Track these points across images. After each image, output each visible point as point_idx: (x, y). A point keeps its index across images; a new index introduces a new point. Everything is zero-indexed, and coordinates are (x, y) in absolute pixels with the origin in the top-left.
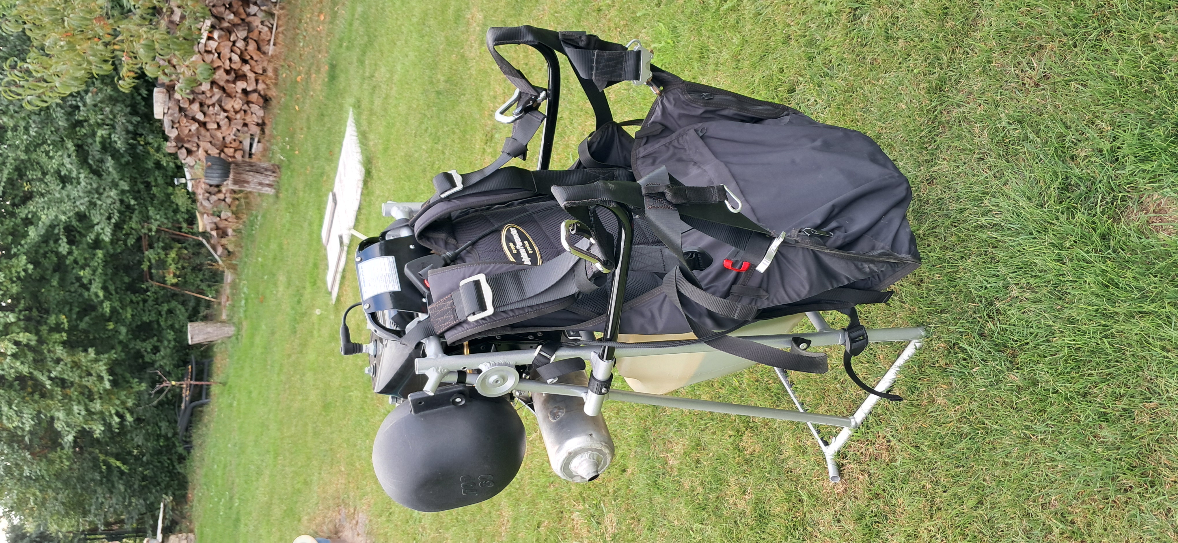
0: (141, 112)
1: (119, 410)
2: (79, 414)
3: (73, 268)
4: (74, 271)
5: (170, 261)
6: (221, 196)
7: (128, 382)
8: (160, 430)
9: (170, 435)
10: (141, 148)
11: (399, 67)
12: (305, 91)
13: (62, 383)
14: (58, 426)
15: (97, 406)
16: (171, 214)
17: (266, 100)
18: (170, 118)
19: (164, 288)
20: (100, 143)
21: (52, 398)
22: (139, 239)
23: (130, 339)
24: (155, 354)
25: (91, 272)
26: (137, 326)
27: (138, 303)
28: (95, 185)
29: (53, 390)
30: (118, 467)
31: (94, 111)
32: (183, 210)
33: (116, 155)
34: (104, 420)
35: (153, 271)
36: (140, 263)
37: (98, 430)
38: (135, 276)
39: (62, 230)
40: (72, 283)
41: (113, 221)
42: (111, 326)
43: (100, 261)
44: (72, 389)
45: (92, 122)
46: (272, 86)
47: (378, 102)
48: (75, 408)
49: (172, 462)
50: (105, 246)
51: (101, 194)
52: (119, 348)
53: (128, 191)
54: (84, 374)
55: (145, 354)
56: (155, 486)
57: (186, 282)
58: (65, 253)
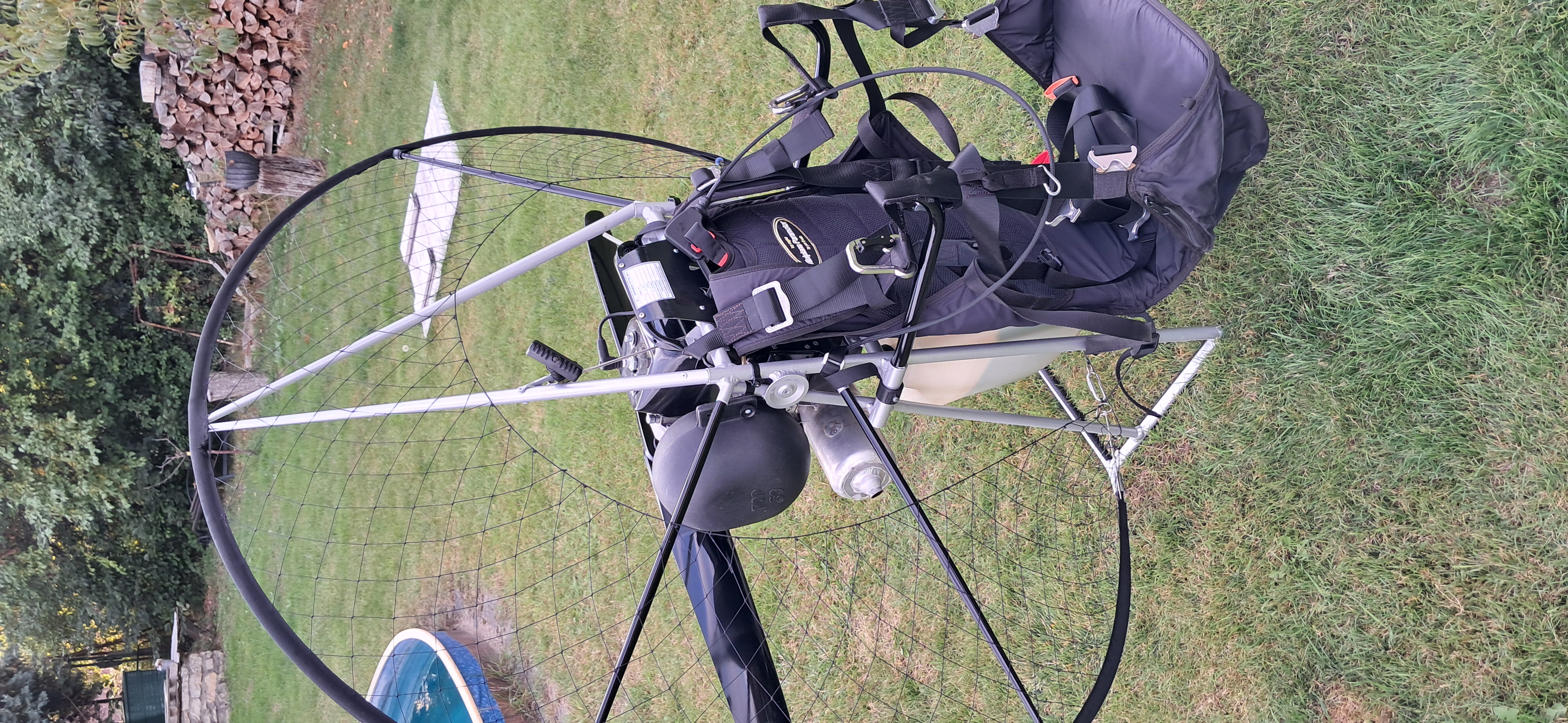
0: (122, 94)
1: (112, 494)
2: (59, 500)
3: (37, 307)
4: (40, 311)
5: (168, 294)
6: (238, 205)
7: (122, 456)
8: (166, 518)
9: (179, 524)
10: (124, 142)
11: (508, 29)
12: (358, 61)
13: (33, 461)
14: (31, 517)
15: (83, 488)
16: (168, 230)
17: (294, 74)
18: (165, 101)
19: (161, 331)
20: (68, 137)
21: (20, 479)
22: (125, 265)
23: (120, 399)
24: (155, 418)
25: (63, 312)
26: (128, 382)
27: (127, 351)
28: (65, 194)
29: (21, 471)
30: (113, 569)
31: (60, 95)
32: (185, 224)
33: (91, 152)
34: (92, 507)
35: (146, 308)
36: (127, 298)
37: (84, 521)
38: (122, 315)
39: (21, 256)
40: (38, 327)
41: (92, 242)
42: (92, 382)
43: (74, 297)
44: (47, 469)
45: (57, 109)
46: (301, 56)
47: (476, 76)
48: (54, 493)
49: (183, 560)
50: (80, 276)
51: (73, 206)
52: (106, 410)
53: (110, 202)
54: (61, 448)
55: (142, 418)
56: (161, 593)
57: (191, 321)
58: (24, 287)
